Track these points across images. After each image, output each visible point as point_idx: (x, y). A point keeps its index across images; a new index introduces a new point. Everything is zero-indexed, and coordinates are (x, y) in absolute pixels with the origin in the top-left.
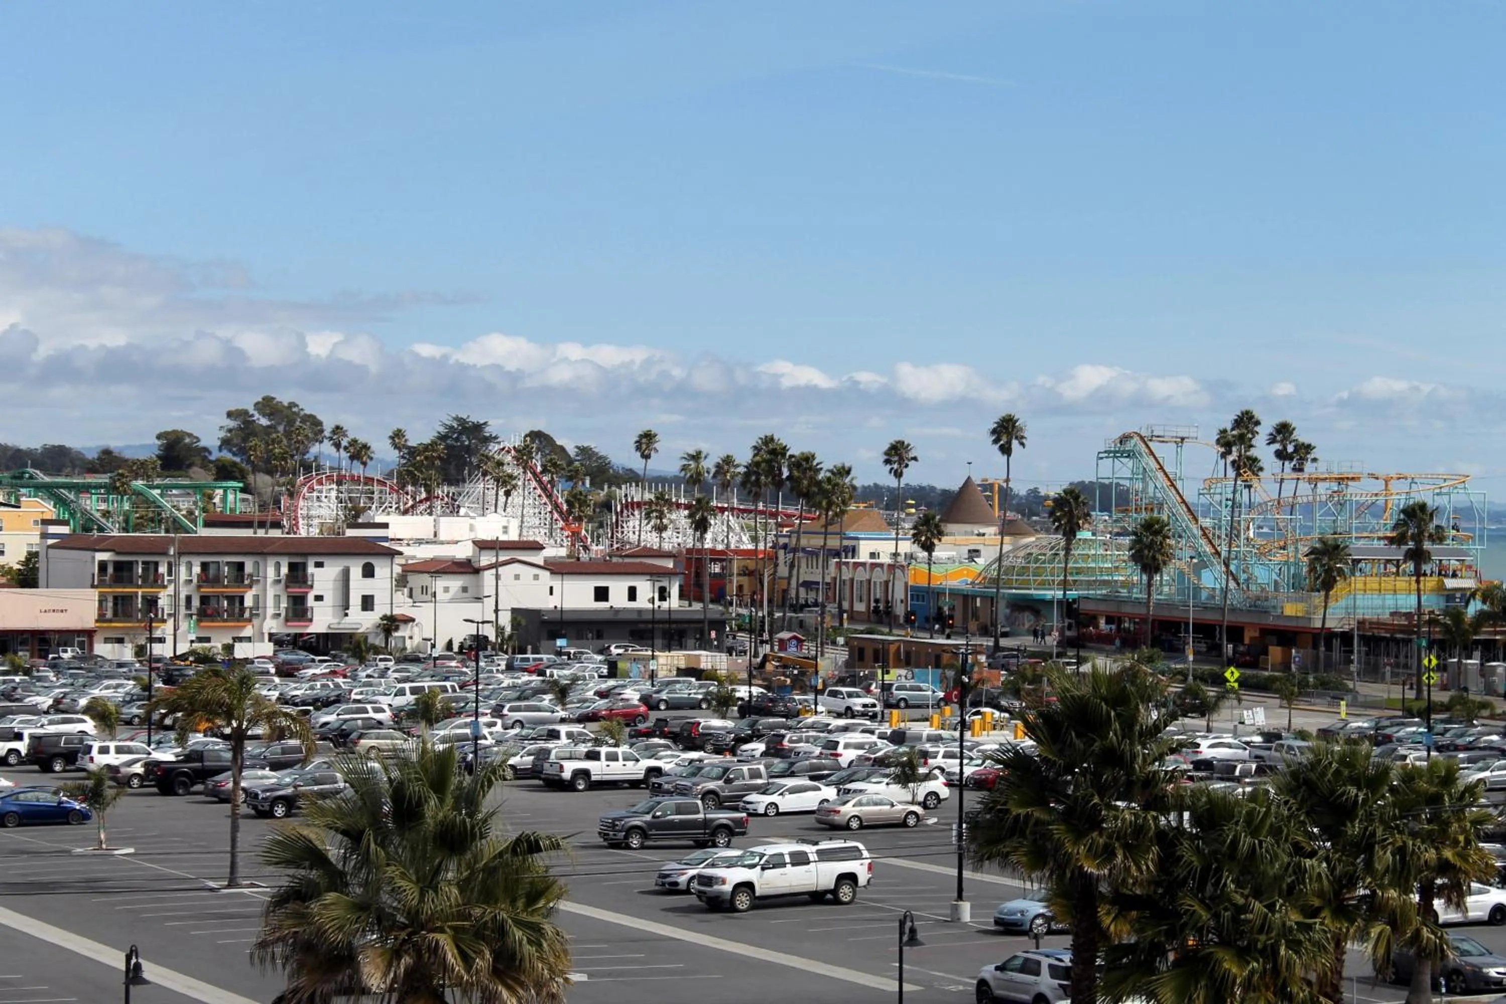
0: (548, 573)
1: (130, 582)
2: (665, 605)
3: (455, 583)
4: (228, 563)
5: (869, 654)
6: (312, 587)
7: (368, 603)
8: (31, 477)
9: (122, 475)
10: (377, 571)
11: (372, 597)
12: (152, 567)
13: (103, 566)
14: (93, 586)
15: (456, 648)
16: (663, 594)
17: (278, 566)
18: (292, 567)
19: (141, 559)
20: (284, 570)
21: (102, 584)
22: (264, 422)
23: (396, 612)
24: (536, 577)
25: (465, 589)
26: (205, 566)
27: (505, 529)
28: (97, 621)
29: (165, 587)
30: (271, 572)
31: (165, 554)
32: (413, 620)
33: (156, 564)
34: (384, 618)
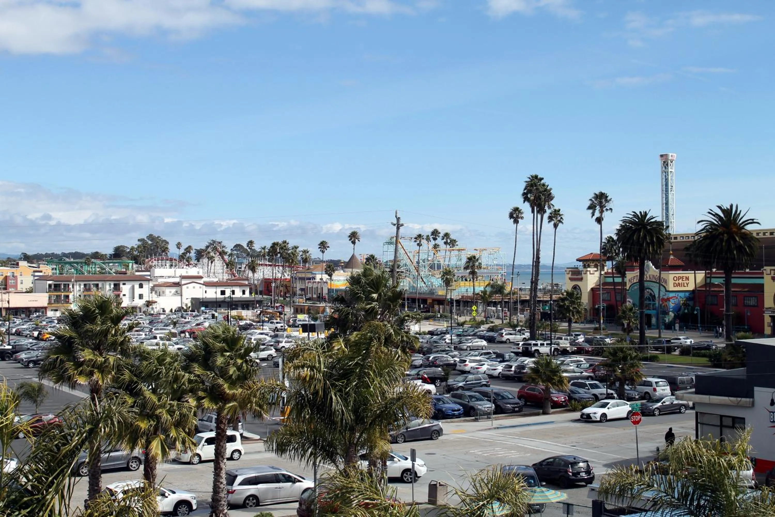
0: (204, 286)
1: (60, 291)
2: (244, 296)
3: (173, 290)
4: (93, 284)
5: (299, 310)
6: (121, 291)
7: (141, 296)
8: (64, 260)
9: (88, 258)
10: (144, 286)
11: (142, 295)
12: (67, 286)
13: (50, 286)
14: (47, 292)
15: (173, 311)
16: (244, 292)
17: (110, 285)
18: (115, 285)
19: (63, 283)
20: (112, 286)
21: (50, 291)
22: (150, 242)
23: (151, 300)
24: (200, 287)
25: (177, 292)
26: (85, 285)
27: (198, 273)
28: (48, 304)
29: (71, 292)
30: (108, 288)
31: (71, 281)
32: (156, 302)
33: (69, 285)
34: (147, 301)
